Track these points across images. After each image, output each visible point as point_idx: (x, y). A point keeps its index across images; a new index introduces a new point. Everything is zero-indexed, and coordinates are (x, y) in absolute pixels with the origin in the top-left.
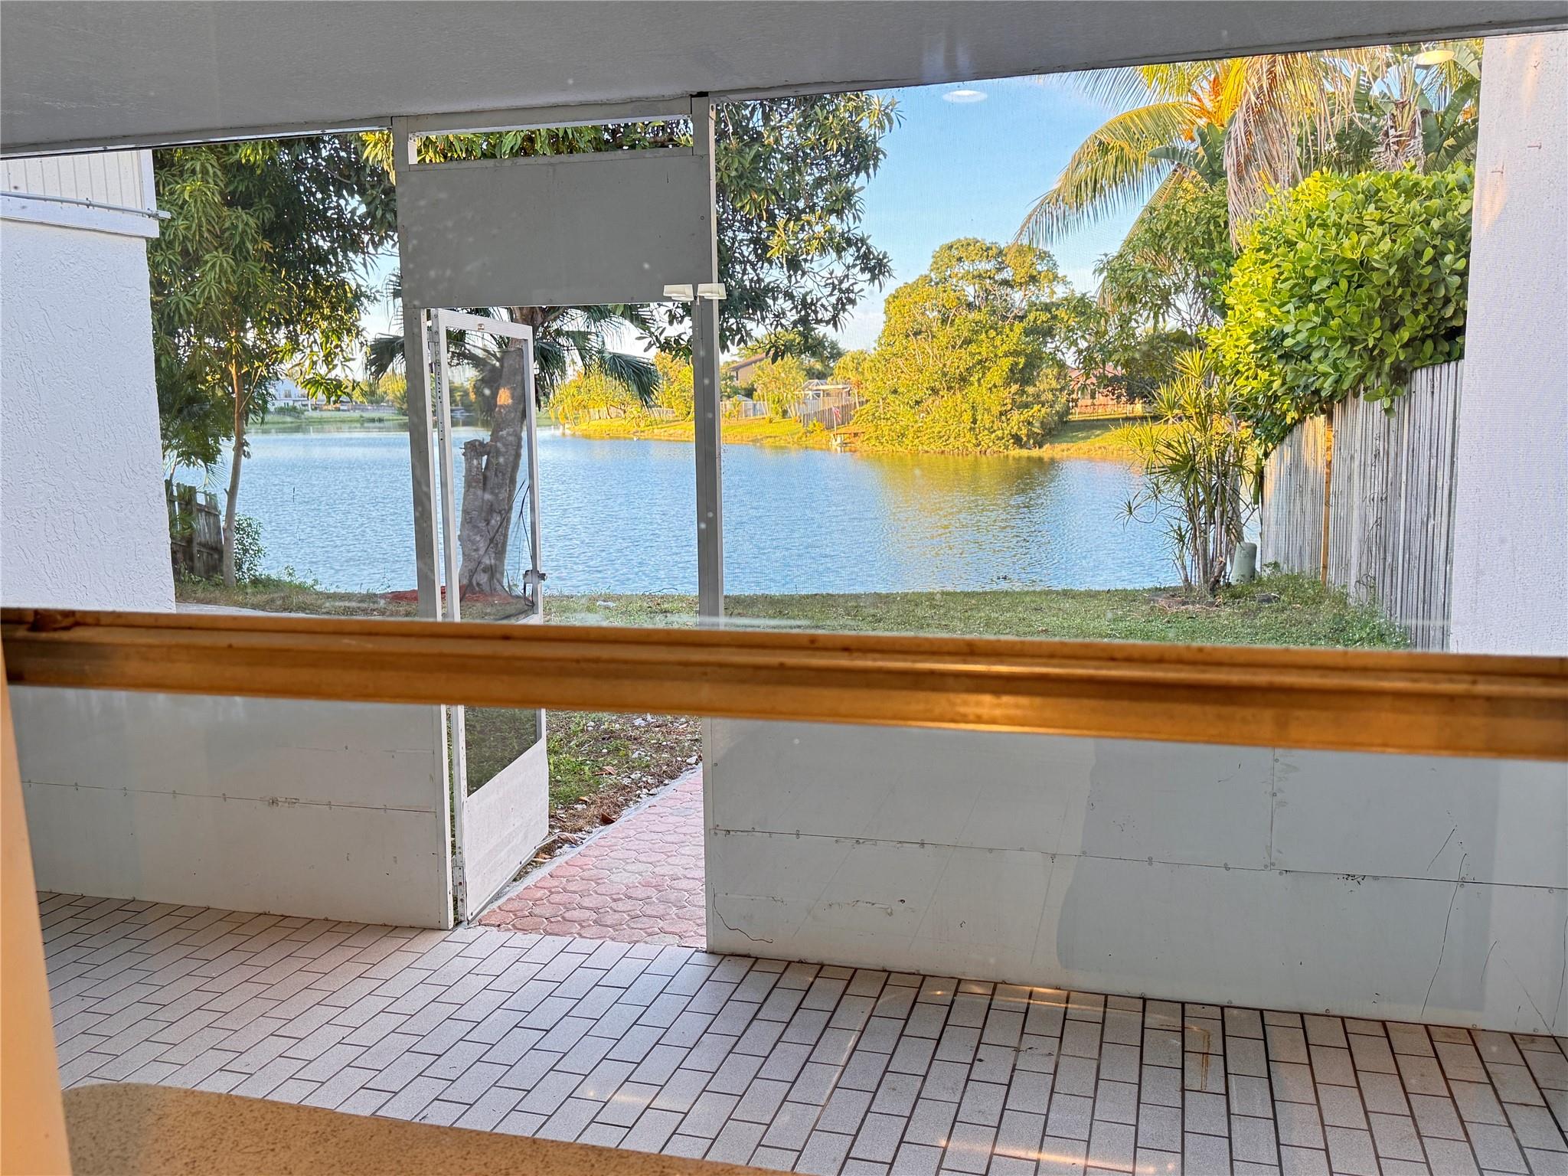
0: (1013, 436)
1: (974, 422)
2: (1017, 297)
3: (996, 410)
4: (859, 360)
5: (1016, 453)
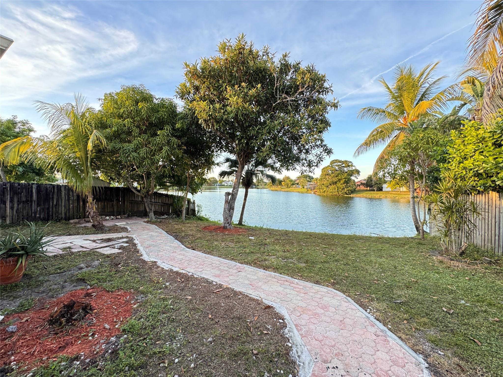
0: (345, 192)
1: (338, 190)
2: (345, 169)
3: (342, 188)
4: (317, 179)
5: (346, 196)
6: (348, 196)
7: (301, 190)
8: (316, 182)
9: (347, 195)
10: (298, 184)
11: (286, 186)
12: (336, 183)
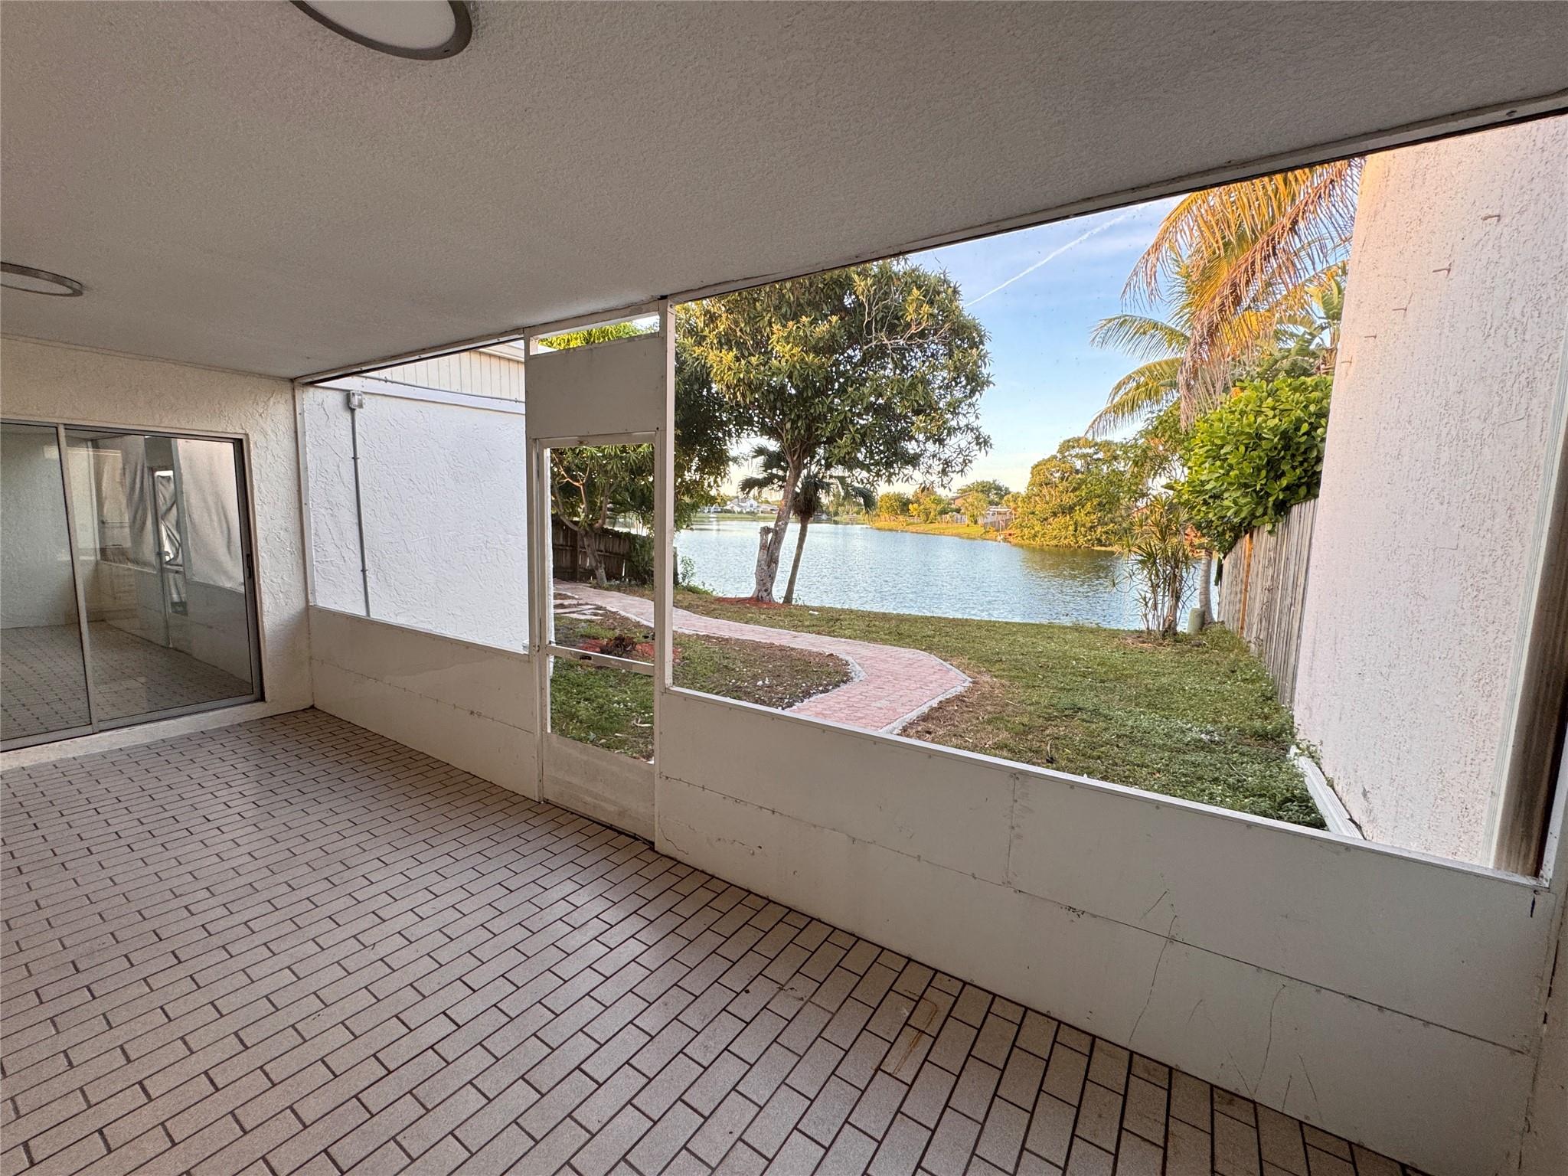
0: (1097, 539)
1: (1076, 531)
2: (1104, 467)
3: (1089, 525)
4: (1015, 498)
5: (1099, 548)
6: (1103, 548)
7: (967, 530)
8: (1012, 504)
9: (1101, 546)
10: (958, 511)
11: (923, 517)
12: (1071, 508)
